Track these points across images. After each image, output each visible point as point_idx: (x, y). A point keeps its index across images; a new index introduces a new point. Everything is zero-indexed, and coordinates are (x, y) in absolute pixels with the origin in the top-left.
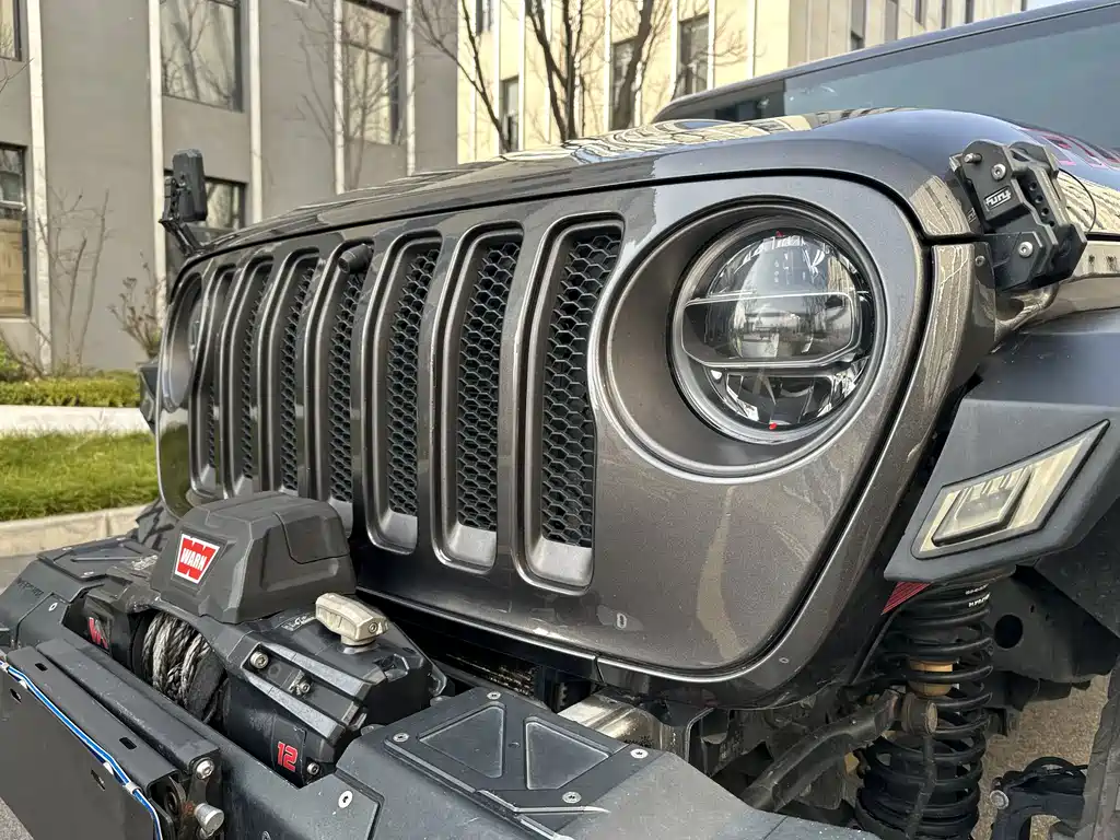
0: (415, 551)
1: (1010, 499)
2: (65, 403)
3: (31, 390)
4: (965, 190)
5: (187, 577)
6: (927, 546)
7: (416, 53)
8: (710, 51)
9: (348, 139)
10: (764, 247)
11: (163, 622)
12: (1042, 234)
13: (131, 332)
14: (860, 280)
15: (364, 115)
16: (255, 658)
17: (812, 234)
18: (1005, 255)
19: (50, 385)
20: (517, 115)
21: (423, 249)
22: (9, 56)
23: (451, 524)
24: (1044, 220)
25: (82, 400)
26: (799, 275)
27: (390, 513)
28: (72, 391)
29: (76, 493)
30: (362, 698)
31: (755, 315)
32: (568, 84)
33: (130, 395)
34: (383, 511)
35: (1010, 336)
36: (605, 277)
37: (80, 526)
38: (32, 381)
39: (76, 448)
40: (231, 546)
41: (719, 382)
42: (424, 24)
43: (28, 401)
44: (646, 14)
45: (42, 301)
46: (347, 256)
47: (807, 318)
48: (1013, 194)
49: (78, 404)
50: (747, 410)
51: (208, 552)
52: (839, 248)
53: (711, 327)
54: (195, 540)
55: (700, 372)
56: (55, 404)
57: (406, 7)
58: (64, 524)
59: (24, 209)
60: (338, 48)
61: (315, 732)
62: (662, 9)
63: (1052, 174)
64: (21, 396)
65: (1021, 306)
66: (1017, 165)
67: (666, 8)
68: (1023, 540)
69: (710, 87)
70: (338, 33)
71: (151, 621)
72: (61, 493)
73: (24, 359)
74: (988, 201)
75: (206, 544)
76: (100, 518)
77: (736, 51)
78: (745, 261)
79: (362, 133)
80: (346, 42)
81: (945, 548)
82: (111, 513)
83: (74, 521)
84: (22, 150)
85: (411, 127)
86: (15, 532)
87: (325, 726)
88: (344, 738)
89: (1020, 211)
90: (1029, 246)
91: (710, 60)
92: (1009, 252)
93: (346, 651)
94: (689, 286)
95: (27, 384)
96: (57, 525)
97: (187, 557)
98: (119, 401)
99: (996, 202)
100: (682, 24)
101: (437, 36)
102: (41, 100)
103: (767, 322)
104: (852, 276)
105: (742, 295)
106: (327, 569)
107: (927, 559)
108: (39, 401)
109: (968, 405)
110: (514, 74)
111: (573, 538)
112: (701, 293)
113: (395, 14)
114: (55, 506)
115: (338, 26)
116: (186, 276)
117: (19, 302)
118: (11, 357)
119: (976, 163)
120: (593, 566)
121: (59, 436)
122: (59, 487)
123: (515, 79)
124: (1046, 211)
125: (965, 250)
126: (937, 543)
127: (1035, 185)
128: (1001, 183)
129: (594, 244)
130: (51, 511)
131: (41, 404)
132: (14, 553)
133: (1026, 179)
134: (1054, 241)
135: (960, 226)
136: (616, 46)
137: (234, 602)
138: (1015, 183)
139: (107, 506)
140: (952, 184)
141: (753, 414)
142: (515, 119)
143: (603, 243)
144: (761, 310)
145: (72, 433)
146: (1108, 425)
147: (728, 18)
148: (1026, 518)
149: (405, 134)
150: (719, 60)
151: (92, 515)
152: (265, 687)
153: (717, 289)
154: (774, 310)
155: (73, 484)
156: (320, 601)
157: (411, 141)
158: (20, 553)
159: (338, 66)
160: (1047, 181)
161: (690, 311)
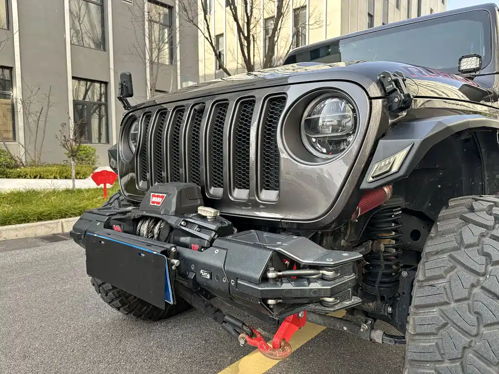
0: (222, 198)
1: (391, 164)
2: (35, 177)
3: (21, 172)
4: (381, 84)
5: (155, 204)
6: (371, 179)
7: (180, 25)
8: (307, 23)
9: (152, 62)
10: (328, 102)
11: (143, 222)
12: (400, 96)
13: (64, 147)
14: (354, 110)
15: (159, 52)
16: (182, 223)
17: (341, 98)
18: (392, 102)
19: (28, 170)
20: (223, 50)
21: (222, 105)
22: (4, 28)
23: (234, 189)
24: (401, 92)
25: (42, 176)
26: (338, 109)
27: (213, 188)
28: (38, 173)
29: (49, 212)
30: (216, 230)
31: (324, 122)
32: (247, 39)
33: (63, 174)
34: (210, 187)
35: (394, 124)
36: (281, 111)
37: (51, 226)
38: (21, 169)
39: (42, 195)
40: (170, 194)
41: (314, 143)
42: (185, 13)
43: (19, 177)
44: (280, 8)
45: (21, 134)
46: (196, 107)
47: (339, 122)
48: (393, 85)
49: (40, 178)
50: (323, 149)
51: (162, 197)
52: (348, 102)
53: (312, 125)
54: (156, 194)
55: (309, 139)
56: (31, 178)
57: (175, 4)
58: (44, 225)
59: (12, 95)
60: (147, 23)
61: (204, 239)
62: (286, 5)
63: (404, 80)
64: (17, 175)
65: (398, 116)
66: (394, 78)
67: (288, 5)
68: (394, 175)
69: (307, 44)
70: (146, 16)
71: (139, 222)
72: (43, 212)
73: (17, 159)
74: (387, 87)
75: (161, 195)
76: (59, 222)
77: (318, 23)
78: (322, 106)
79: (158, 60)
80: (150, 21)
81: (375, 179)
82: (63, 220)
83: (48, 223)
84: (11, 69)
85: (178, 58)
86: (25, 228)
87: (207, 237)
88: (212, 240)
89: (395, 90)
90: (397, 99)
91: (307, 26)
92: (392, 101)
93: (209, 220)
94: (306, 114)
95: (18, 169)
96: (41, 225)
97: (154, 199)
98: (58, 176)
99: (389, 88)
100: (295, 10)
101: (191, 19)
102: (19, 47)
103: (328, 123)
104: (352, 109)
105: (321, 116)
106: (197, 202)
107: (371, 182)
108: (24, 177)
109: (381, 142)
110: (221, 33)
111: (272, 189)
112: (309, 115)
113: (171, 8)
114: (40, 217)
115: (146, 14)
116: (128, 117)
117: (11, 135)
118: (12, 158)
119: (384, 77)
120: (279, 195)
121: (34, 191)
122: (41, 210)
123: (222, 35)
124: (402, 90)
125: (380, 101)
126: (373, 178)
127: (399, 83)
128: (390, 83)
129: (277, 102)
130: (39, 220)
131: (25, 178)
132: (25, 237)
133: (397, 82)
134: (403, 98)
135: (379, 95)
136: (266, 20)
137: (173, 209)
138: (393, 83)
139: (62, 217)
140: (377, 83)
141: (324, 151)
142: (222, 53)
143: (280, 101)
144: (327, 120)
145: (39, 190)
146: (414, 144)
147: (315, 9)
148: (394, 169)
149: (176, 61)
150: (311, 27)
151: (56, 221)
152: (187, 229)
153: (314, 114)
154: (330, 120)
155: (46, 209)
156: (199, 208)
157: (179, 63)
158: (27, 236)
159: (147, 30)
160: (402, 82)
161: (306, 121)
